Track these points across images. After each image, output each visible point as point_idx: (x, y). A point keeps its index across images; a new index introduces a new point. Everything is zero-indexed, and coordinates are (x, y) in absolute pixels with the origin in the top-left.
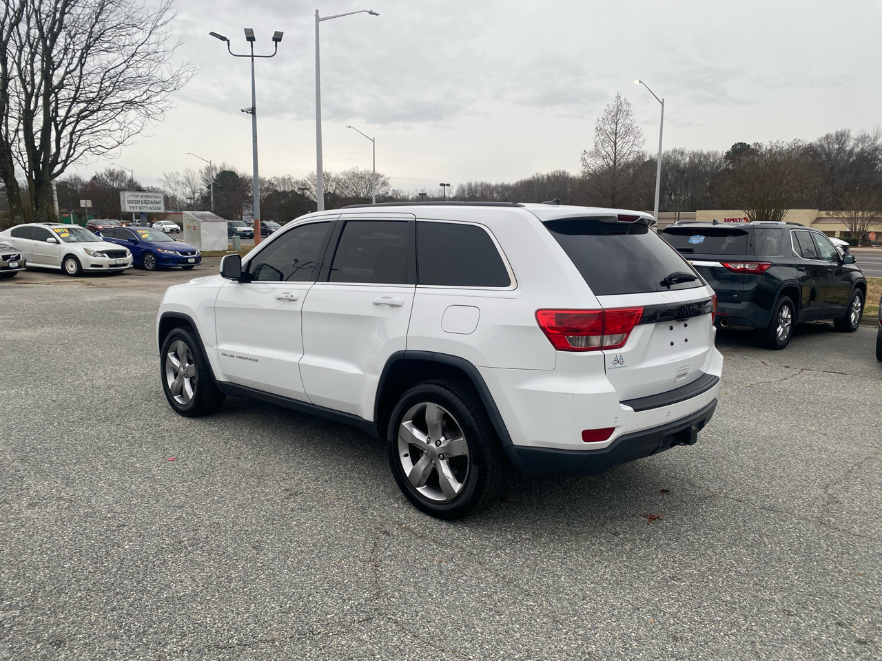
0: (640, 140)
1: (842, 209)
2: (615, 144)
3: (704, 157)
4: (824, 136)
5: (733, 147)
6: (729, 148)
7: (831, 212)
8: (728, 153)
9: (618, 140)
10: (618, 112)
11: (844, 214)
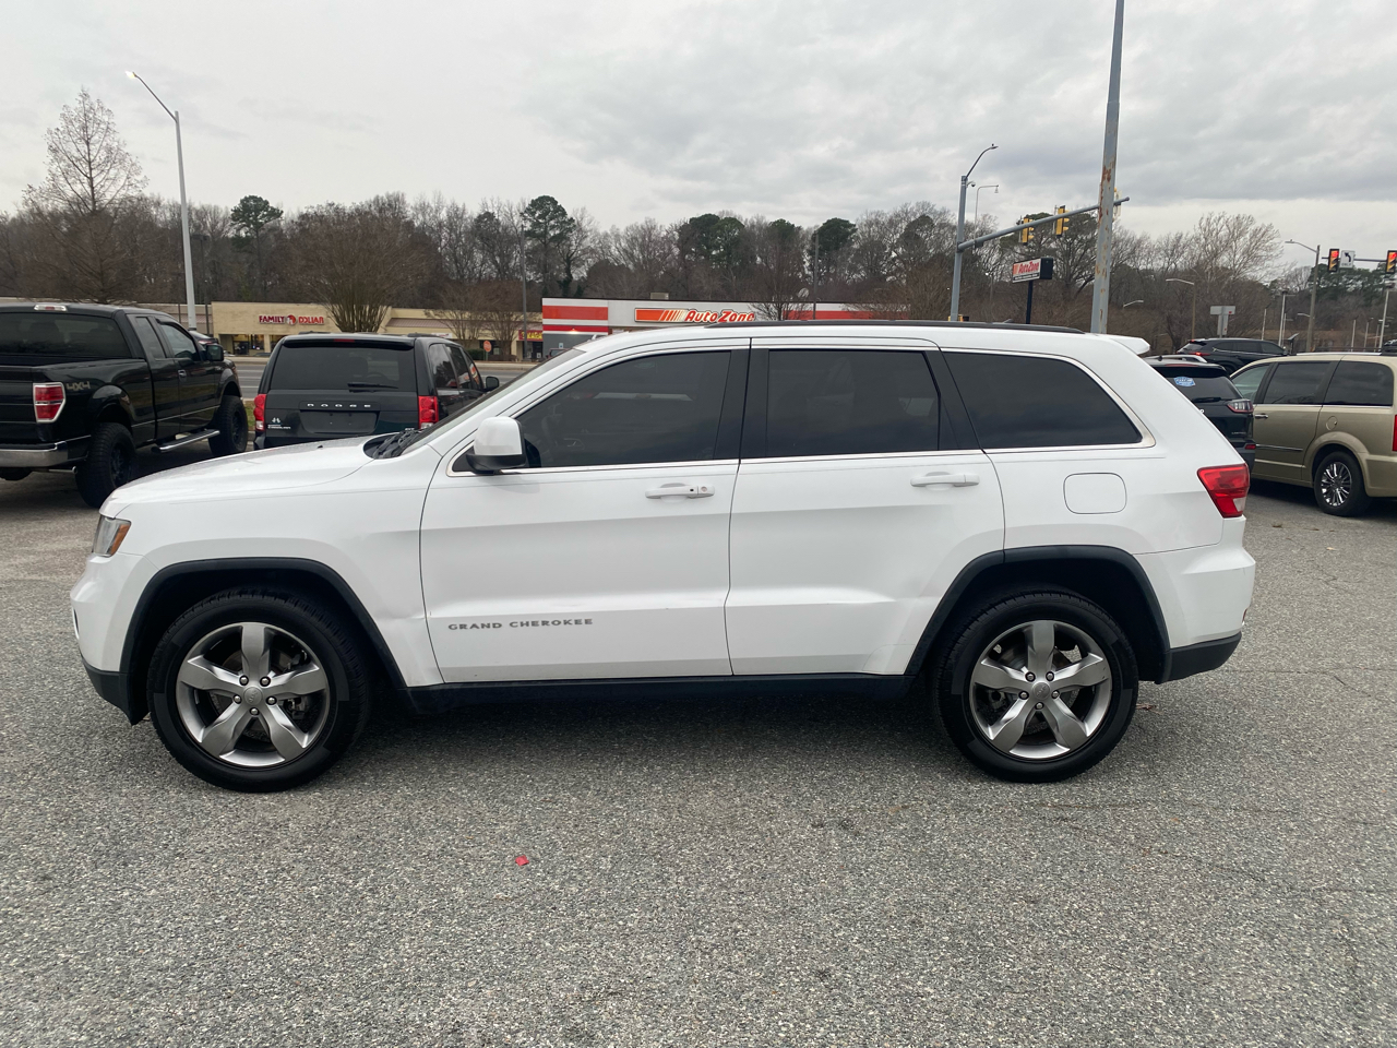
0: (139, 178)
1: (445, 308)
2: (91, 179)
3: (197, 214)
4: (373, 199)
5: (242, 201)
6: (236, 203)
7: (431, 312)
8: (236, 211)
9: (94, 173)
10: (86, 124)
11: (449, 315)
